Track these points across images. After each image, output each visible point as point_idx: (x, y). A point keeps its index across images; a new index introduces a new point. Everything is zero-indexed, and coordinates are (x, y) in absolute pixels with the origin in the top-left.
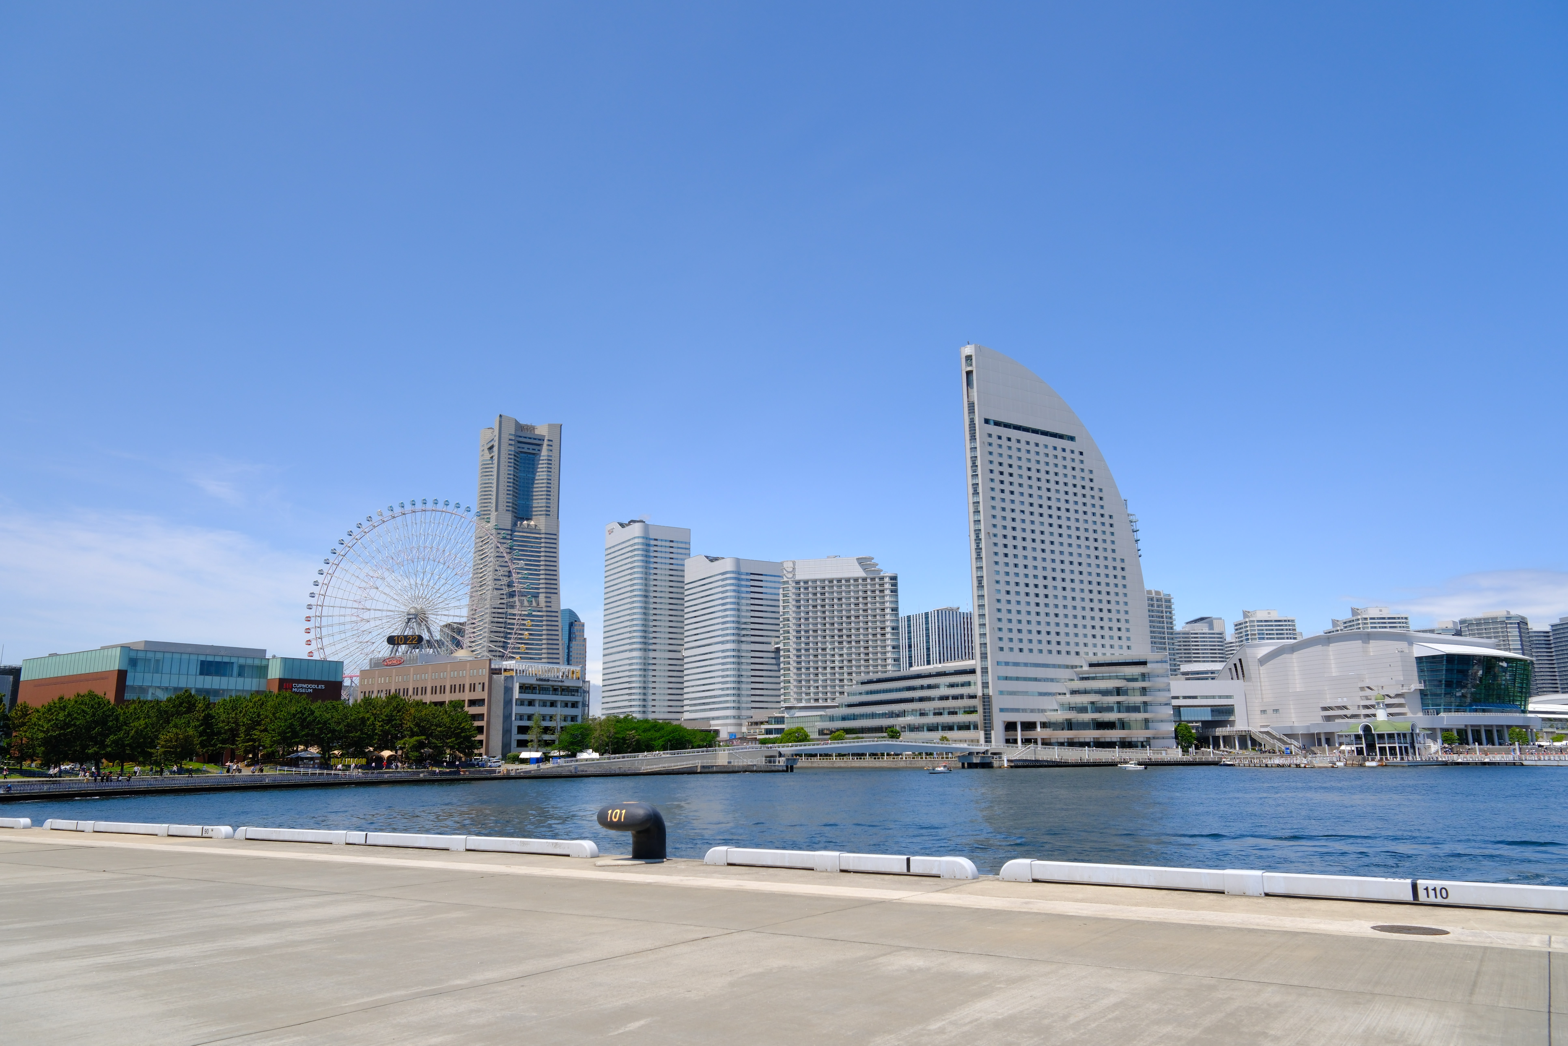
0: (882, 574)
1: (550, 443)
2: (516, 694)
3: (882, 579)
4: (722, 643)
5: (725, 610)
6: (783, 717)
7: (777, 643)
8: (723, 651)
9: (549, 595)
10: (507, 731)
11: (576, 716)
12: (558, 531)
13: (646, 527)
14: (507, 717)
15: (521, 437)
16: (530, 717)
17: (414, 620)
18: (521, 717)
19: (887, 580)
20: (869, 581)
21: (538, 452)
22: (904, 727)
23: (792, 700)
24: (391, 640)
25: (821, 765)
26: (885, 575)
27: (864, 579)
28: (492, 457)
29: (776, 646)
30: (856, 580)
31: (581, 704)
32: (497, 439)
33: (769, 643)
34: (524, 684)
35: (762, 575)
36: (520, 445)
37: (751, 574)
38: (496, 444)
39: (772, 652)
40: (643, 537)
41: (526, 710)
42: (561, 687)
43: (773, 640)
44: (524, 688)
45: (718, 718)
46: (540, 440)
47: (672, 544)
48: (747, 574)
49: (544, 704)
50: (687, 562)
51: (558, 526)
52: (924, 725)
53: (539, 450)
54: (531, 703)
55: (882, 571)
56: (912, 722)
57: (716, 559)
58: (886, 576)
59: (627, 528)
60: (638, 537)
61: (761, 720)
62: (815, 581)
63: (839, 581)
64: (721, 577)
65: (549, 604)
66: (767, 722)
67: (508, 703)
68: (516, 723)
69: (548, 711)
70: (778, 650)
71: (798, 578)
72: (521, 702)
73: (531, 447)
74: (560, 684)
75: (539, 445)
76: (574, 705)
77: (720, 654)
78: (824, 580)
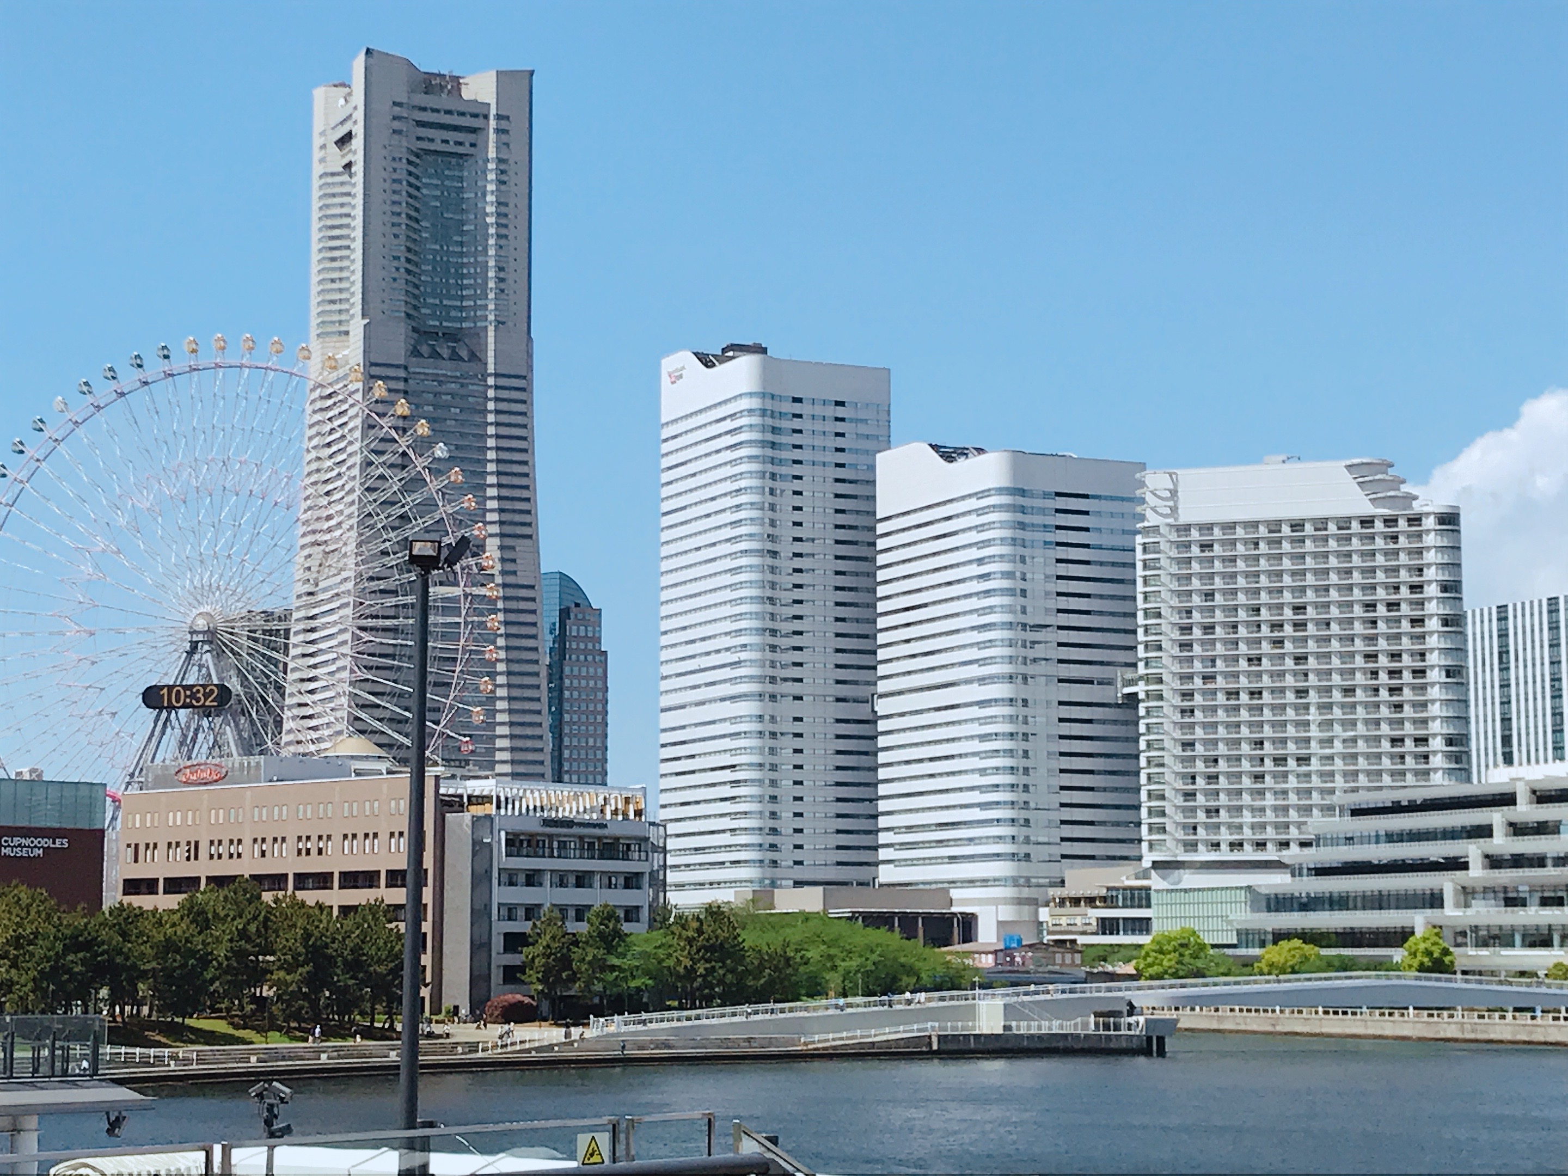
0: (1417, 507)
1: (504, 124)
2: (501, 858)
3: (1415, 520)
4: (982, 680)
5: (988, 593)
6: (1148, 889)
7: (1132, 682)
8: (981, 704)
9: (509, 542)
10: (481, 945)
11: (637, 908)
12: (530, 368)
13: (771, 370)
14: (480, 914)
15: (424, 109)
16: (531, 911)
17: (206, 647)
18: (510, 912)
19: (1429, 523)
20: (1379, 526)
21: (471, 151)
22: (1464, 934)
23: (1170, 843)
24: (152, 697)
25: (1243, 1027)
26: (1426, 509)
27: (1367, 522)
28: (348, 166)
29: (1127, 690)
30: (1344, 523)
31: (646, 878)
32: (359, 115)
33: (1109, 682)
34: (517, 835)
35: (1086, 496)
36: (423, 132)
37: (1059, 494)
38: (359, 130)
39: (1118, 706)
40: (763, 395)
41: (523, 895)
42: (599, 838)
43: (1120, 674)
44: (515, 843)
45: (971, 882)
46: (475, 116)
47: (840, 412)
48: (1046, 495)
49: (561, 880)
50: (882, 460)
51: (530, 355)
52: (1513, 929)
53: (473, 145)
54: (532, 879)
55: (1415, 498)
56: (1482, 921)
57: (963, 452)
58: (1428, 514)
59: (719, 368)
60: (751, 394)
61: (1088, 893)
62: (1230, 527)
63: (1297, 525)
64: (974, 504)
65: (510, 567)
66: (1104, 899)
67: (480, 879)
68: (501, 927)
69: (573, 896)
70: (1132, 700)
71: (1183, 519)
72: (510, 879)
73: (452, 136)
74: (597, 832)
75: (474, 130)
76: (632, 881)
77: (976, 712)
78: (1255, 525)
